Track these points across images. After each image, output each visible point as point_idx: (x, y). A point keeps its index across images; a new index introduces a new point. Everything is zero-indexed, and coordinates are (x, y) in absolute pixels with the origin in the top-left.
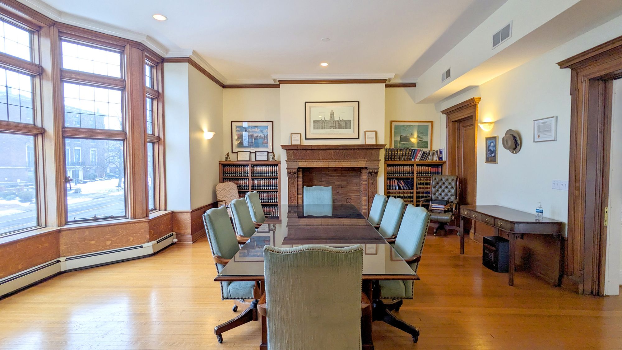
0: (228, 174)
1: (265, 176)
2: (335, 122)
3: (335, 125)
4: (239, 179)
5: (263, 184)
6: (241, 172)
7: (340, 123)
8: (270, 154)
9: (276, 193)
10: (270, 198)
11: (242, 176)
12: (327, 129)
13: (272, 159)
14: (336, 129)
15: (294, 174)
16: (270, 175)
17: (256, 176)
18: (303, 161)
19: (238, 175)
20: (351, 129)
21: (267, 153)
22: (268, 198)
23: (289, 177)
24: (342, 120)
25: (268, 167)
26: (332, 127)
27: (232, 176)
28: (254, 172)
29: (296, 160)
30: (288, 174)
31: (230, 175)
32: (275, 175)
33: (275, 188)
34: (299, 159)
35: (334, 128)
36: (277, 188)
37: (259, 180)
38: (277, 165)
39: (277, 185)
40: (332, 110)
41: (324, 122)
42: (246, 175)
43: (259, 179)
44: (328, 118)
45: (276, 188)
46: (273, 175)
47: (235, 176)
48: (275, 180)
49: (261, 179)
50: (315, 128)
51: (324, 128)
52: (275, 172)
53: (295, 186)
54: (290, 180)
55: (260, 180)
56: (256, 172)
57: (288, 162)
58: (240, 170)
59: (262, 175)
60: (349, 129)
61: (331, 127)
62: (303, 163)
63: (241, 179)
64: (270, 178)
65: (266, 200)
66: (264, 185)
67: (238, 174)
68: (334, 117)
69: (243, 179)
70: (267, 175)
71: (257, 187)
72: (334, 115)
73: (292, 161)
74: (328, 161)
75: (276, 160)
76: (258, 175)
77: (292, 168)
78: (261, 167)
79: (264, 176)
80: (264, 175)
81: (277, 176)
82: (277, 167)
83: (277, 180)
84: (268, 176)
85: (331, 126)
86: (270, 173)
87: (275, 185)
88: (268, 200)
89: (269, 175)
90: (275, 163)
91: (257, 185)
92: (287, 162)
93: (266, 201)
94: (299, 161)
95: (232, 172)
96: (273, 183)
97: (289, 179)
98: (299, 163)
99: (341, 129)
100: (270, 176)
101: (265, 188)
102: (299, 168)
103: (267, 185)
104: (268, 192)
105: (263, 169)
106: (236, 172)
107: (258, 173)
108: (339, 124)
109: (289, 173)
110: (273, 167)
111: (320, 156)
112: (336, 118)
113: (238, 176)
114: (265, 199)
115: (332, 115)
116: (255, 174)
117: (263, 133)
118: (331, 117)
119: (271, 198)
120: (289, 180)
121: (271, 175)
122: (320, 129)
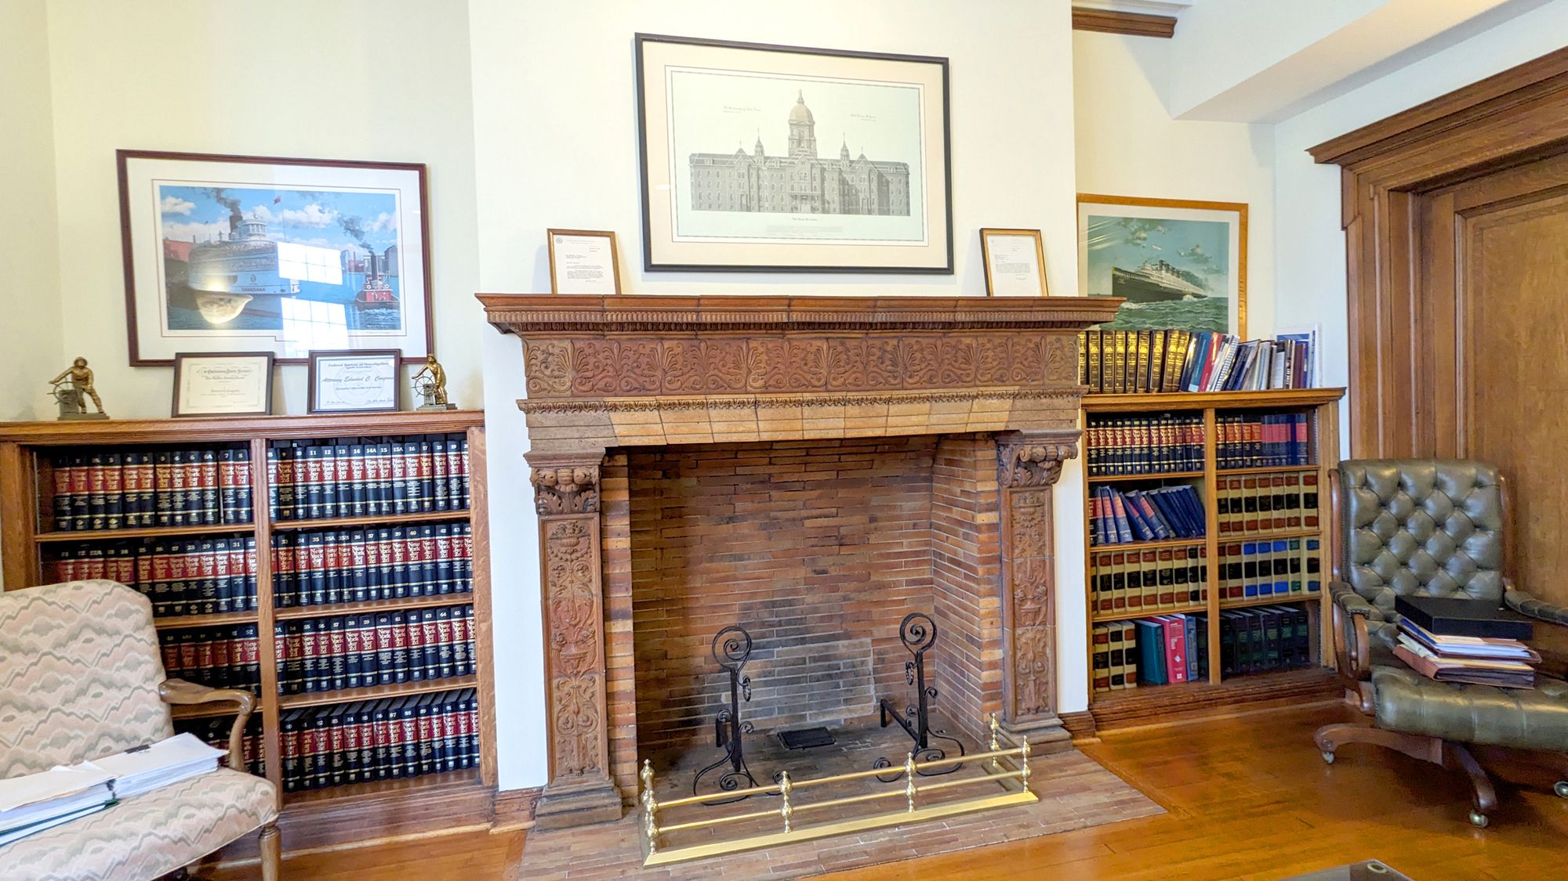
0: (93, 509)
1: (379, 512)
2: (823, 170)
3: (819, 192)
4: (184, 541)
5: (366, 561)
6: (203, 493)
7: (848, 177)
8: (413, 370)
9: (464, 614)
10: (423, 650)
11: (210, 518)
12: (774, 209)
13: (428, 396)
14: (825, 211)
15: (579, 493)
16: (413, 501)
17: (315, 512)
18: (644, 407)
19: (173, 517)
20: (908, 213)
21: (391, 362)
22: (408, 652)
23: (543, 511)
24: (858, 162)
25: (398, 449)
26: (804, 198)
27: (124, 524)
28: (300, 490)
29: (592, 401)
30: (538, 491)
31: (106, 521)
32: (448, 502)
33: (452, 586)
34: (607, 390)
35: (818, 204)
36: (465, 584)
37: (337, 541)
38: (460, 438)
39: (464, 564)
40: (801, 101)
41: (754, 164)
42: (237, 514)
43: (338, 530)
44: (778, 146)
45: (459, 581)
46: (434, 503)
47: (147, 521)
48: (450, 532)
49: (351, 530)
50: (703, 201)
51: (754, 203)
52: (447, 484)
53: (585, 569)
54: (552, 528)
55: (344, 538)
56: (314, 490)
57: (537, 416)
58: (194, 482)
59: (358, 504)
60: (901, 213)
61: (797, 201)
62: (639, 416)
63: (199, 540)
64: (418, 525)
65: (393, 664)
66: (379, 569)
67: (172, 509)
68: (812, 140)
69: (215, 538)
70: (393, 506)
71: (326, 587)
72: (816, 127)
73: (565, 408)
74: (800, 403)
75: (452, 407)
76: (329, 506)
77: (569, 457)
78: (350, 454)
79: (372, 509)
80: (372, 503)
81: (463, 504)
82: (460, 449)
83: (462, 532)
84: (399, 508)
85: (797, 191)
86: (413, 490)
87: (451, 564)
88: (409, 662)
89: (406, 505)
90: (444, 422)
91: (326, 573)
92: (528, 411)
93: (393, 676)
94: (614, 408)
95: (123, 496)
96: (435, 553)
97: (543, 526)
98: (616, 417)
99: (857, 212)
100: (414, 507)
101: (380, 591)
102: (611, 452)
103: (399, 569)
104: (405, 615)
105: (370, 466)
106: (156, 496)
107: (328, 491)
108: (843, 182)
109: (544, 488)
110: (431, 450)
111: (749, 371)
112: (827, 149)
113: (172, 522)
114: (385, 658)
115: (803, 127)
116: (307, 499)
117: (357, 234)
118: (797, 141)
119: (430, 651)
120: (549, 534)
121: (421, 504)
122: (732, 208)
